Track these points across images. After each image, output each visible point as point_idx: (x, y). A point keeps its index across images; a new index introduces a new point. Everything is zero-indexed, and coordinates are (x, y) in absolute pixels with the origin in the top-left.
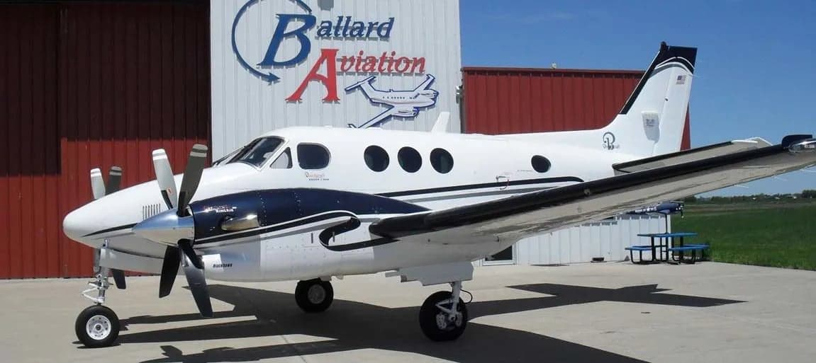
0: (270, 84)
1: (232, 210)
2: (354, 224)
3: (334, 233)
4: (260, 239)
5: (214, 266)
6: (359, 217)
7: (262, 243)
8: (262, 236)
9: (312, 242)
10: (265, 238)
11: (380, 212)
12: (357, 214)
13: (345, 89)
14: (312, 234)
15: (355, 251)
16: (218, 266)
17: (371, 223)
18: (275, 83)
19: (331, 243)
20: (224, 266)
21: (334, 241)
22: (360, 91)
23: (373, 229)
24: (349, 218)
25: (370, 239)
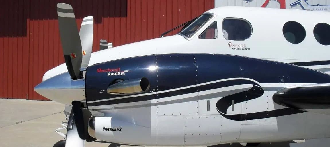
0: (247, 3)
1: (124, 74)
2: (256, 93)
3: (233, 101)
4: (151, 105)
5: (104, 129)
6: (263, 85)
7: (153, 108)
8: (153, 101)
9: (208, 110)
10: (156, 104)
11: (287, 81)
12: (260, 82)
13: (290, 5)
14: (208, 102)
15: (256, 121)
16: (107, 129)
17: (276, 92)
18: (250, 2)
19: (230, 111)
20: (113, 129)
21: (233, 109)
22: (299, 6)
23: (277, 99)
24: (251, 86)
25: (273, 109)
